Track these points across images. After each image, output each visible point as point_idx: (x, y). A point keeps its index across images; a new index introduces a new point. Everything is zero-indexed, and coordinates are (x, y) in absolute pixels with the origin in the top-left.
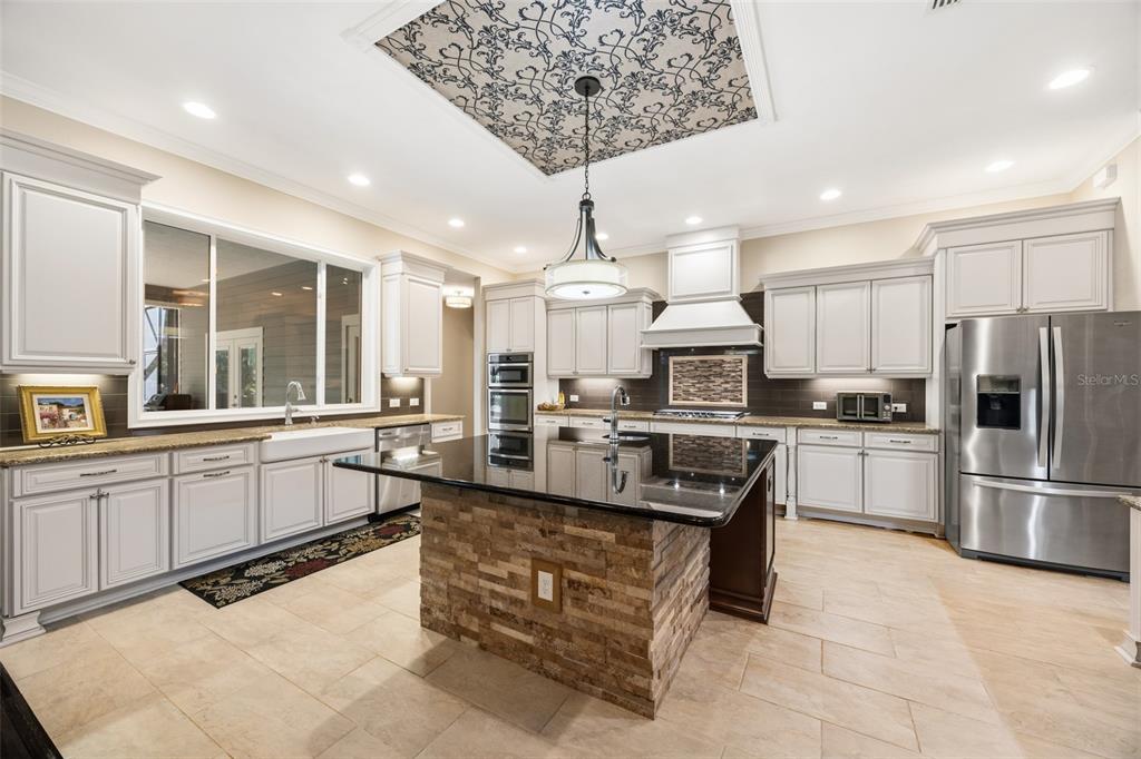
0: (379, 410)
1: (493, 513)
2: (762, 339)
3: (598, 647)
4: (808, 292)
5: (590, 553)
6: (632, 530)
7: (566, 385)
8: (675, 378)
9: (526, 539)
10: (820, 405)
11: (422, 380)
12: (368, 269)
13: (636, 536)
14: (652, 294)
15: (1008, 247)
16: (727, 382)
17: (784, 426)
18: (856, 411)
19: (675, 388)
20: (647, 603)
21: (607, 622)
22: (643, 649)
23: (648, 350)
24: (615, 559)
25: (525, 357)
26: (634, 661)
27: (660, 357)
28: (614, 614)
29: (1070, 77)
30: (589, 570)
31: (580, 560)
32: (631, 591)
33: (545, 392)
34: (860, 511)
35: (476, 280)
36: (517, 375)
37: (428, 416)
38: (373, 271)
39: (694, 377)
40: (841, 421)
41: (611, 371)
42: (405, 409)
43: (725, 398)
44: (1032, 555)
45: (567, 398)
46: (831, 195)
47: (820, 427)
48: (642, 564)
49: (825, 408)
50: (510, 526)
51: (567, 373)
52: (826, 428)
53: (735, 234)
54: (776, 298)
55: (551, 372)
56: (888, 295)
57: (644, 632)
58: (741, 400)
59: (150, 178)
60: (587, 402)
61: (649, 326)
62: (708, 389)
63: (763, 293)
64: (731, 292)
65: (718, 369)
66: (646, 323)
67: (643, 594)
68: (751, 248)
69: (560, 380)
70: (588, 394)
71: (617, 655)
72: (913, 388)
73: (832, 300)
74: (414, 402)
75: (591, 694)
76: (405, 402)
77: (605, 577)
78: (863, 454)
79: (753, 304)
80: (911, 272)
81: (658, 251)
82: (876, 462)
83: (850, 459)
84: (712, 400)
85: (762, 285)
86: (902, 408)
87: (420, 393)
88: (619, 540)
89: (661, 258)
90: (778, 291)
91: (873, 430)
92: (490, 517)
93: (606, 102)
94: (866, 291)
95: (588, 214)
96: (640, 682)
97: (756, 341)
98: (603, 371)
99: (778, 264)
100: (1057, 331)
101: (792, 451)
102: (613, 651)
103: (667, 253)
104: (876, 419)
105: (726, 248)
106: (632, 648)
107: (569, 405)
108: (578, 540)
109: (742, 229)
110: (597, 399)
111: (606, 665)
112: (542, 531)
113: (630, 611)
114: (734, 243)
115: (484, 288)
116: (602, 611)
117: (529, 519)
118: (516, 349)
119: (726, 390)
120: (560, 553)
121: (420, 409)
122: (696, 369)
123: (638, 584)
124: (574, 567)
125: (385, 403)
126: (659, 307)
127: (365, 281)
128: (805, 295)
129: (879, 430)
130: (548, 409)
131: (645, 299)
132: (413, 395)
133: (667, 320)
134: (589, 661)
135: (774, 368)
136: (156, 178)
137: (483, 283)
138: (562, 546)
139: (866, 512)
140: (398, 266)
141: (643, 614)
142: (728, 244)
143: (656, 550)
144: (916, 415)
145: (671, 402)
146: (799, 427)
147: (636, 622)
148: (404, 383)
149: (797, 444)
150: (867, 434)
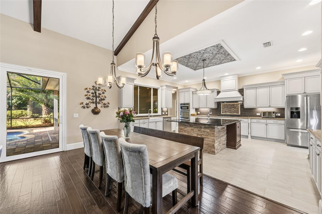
0: (161, 115)
1: (190, 128)
2: (243, 99)
3: (207, 146)
4: (254, 89)
5: (206, 133)
6: (212, 129)
7: (197, 110)
8: (223, 108)
9: (196, 131)
10: (258, 114)
11: (168, 109)
12: (159, 88)
13: (213, 130)
14: (217, 90)
15: (302, 79)
16: (235, 109)
17: (248, 118)
18: (267, 115)
19: (222, 110)
20: (214, 139)
21: (208, 142)
22: (214, 145)
23: (216, 102)
24: (209, 133)
25: (188, 104)
26: (212, 147)
27: (219, 104)
28: (210, 141)
29: (303, 49)
30: (206, 135)
31: (204, 134)
32: (212, 138)
33: (192, 111)
34: (266, 137)
35: (177, 88)
36: (186, 108)
37: (169, 116)
38: (160, 89)
39: (227, 108)
40: (262, 117)
41: (207, 107)
42: (165, 115)
43: (235, 112)
44: (300, 145)
45: (197, 113)
46: (258, 68)
47: (256, 119)
48: (213, 134)
49: (260, 115)
50: (193, 130)
51: (197, 107)
52: (258, 119)
53: (237, 76)
54: (247, 90)
55: (193, 107)
56: (274, 89)
57: (214, 143)
58: (239, 113)
59: (135, 79)
60: (202, 114)
61: (216, 97)
62: (231, 111)
63: (243, 89)
64: (236, 89)
65: (233, 106)
66: (215, 96)
67: (214, 138)
68: (240, 78)
69: (196, 109)
70: (202, 112)
71: (210, 147)
72: (282, 110)
73: (261, 91)
74: (167, 113)
75: (206, 152)
76: (165, 113)
77: (208, 136)
78: (267, 125)
79: (241, 91)
80: (280, 84)
81: (219, 80)
82: (270, 126)
83: (264, 126)
84: (232, 113)
85: (243, 87)
86: (279, 115)
87: (167, 111)
88: (210, 131)
89: (219, 82)
90: (247, 89)
91: (269, 119)
92: (190, 129)
93: (207, 62)
94: (269, 88)
95: (204, 81)
96: (213, 150)
97: (242, 100)
98: (205, 107)
99: (247, 82)
100: (308, 98)
101: (250, 124)
102: (209, 146)
103: (220, 80)
104: (271, 117)
105: (234, 79)
106: (212, 145)
107: (198, 114)
108: (204, 131)
109: (238, 75)
110: (204, 113)
111: (208, 148)
112: (198, 130)
113: (212, 140)
114: (236, 78)
115: (179, 89)
116: (208, 141)
117: (196, 129)
118: (186, 102)
119: (235, 111)
120: (201, 133)
121: (167, 115)
122: (228, 106)
123: (213, 137)
124: (203, 135)
125: (162, 113)
126: (219, 92)
127: (158, 90)
128: (253, 90)
129: (270, 119)
130: (193, 115)
131: (215, 91)
132: (167, 112)
133: (220, 95)
134: (206, 148)
135: (246, 106)
136: (136, 79)
137: (179, 88)
138: (201, 132)
139: (268, 137)
140: (165, 87)
141: (214, 141)
142: (235, 78)
143: (216, 132)
144: (282, 116)
145: (222, 114)
146: (251, 119)
147: (213, 142)
148: (165, 109)
149: (251, 122)
150: (267, 120)
